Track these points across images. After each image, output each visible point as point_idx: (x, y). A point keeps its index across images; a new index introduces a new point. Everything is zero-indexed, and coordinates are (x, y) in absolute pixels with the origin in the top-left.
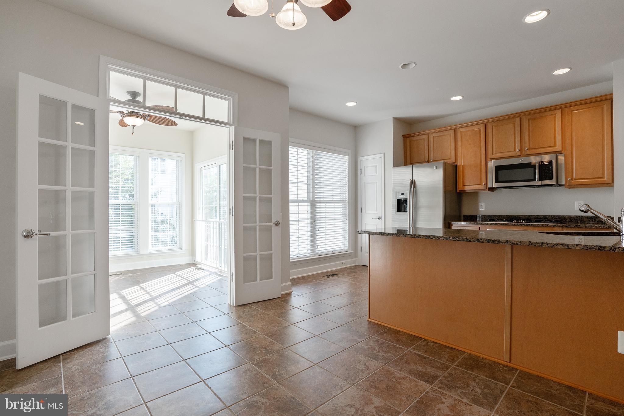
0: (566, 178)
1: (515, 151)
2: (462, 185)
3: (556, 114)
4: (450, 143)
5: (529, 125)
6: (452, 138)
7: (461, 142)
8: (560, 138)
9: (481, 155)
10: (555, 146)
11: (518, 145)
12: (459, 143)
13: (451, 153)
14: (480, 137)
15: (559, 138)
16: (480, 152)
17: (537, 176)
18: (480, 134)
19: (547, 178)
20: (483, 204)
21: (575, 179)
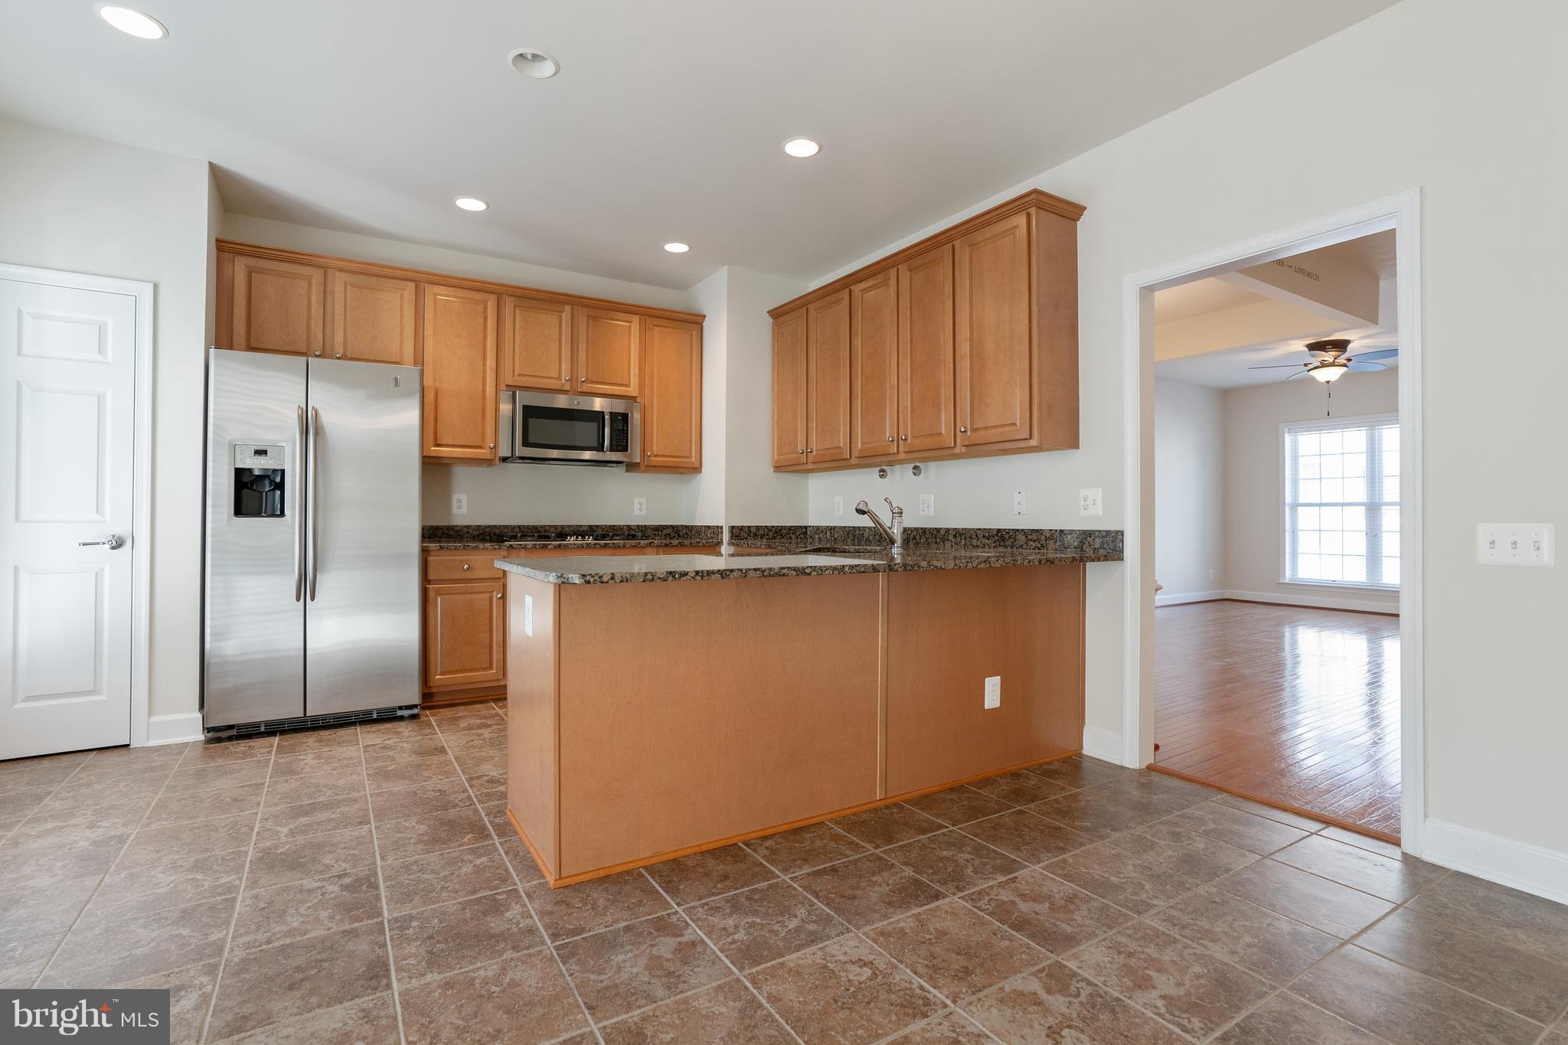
0: (643, 451)
1: (560, 378)
2: (432, 443)
3: (631, 322)
4: (402, 317)
5: (588, 328)
6: (406, 305)
7: (435, 324)
8: (637, 371)
9: (484, 371)
10: (628, 385)
11: (565, 366)
12: (429, 326)
13: (401, 346)
14: (485, 327)
15: (634, 370)
16: (484, 365)
17: (607, 442)
18: (486, 318)
19: (620, 448)
20: (464, 497)
21: (656, 456)
